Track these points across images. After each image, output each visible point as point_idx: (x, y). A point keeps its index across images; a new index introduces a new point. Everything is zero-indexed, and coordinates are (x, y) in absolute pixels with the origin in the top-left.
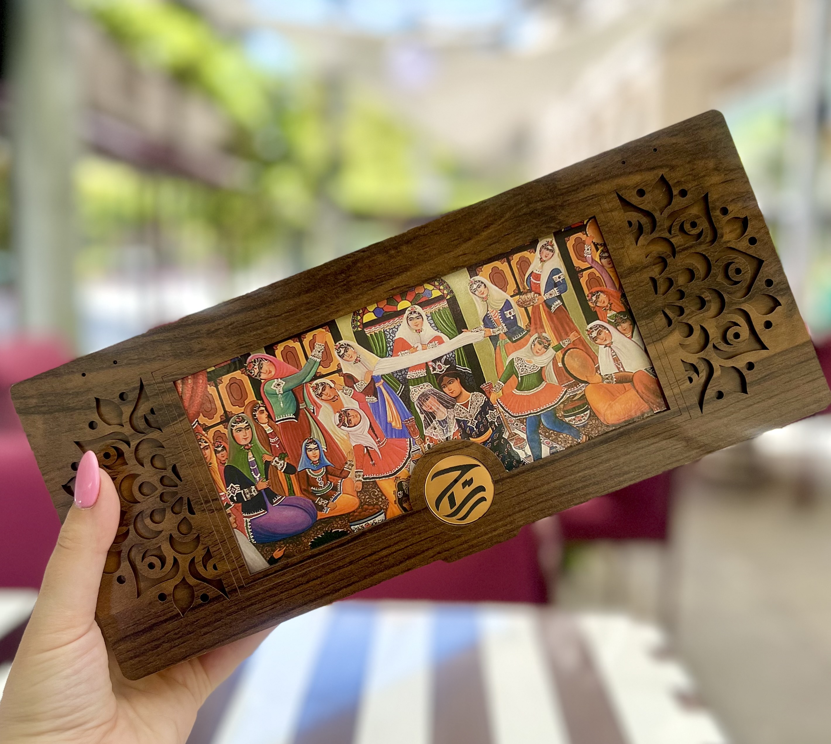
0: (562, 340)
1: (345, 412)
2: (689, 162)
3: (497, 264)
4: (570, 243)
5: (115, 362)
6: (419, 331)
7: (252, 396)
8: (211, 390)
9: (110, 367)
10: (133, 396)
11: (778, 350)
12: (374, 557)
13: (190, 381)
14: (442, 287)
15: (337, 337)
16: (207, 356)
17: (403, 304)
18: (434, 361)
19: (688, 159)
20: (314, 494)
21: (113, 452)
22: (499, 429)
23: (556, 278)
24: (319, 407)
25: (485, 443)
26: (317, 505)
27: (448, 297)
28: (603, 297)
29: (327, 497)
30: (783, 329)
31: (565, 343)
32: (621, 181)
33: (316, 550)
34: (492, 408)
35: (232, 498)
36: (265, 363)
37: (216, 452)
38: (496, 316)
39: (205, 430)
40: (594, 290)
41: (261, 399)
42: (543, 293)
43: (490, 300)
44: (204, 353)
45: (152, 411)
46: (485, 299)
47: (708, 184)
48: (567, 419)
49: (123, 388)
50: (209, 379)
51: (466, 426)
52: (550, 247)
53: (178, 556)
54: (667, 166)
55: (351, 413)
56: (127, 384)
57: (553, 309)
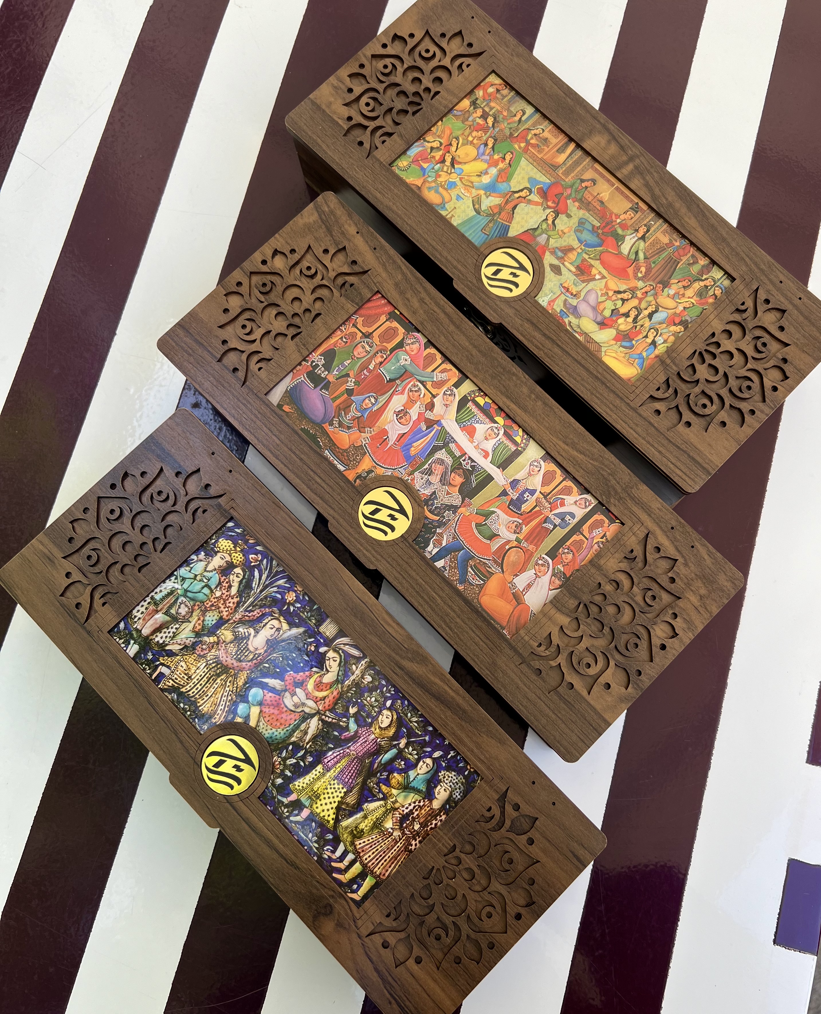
0: (526, 541)
1: (407, 412)
2: (696, 575)
3: (559, 472)
4: (598, 517)
5: (375, 249)
6: (486, 439)
7: (390, 346)
8: (383, 318)
9: (370, 246)
10: (357, 269)
11: (592, 702)
12: (312, 473)
13: (383, 302)
14: (524, 441)
15: (457, 385)
16: (406, 305)
17: (500, 420)
18: (470, 458)
19: (698, 573)
20: (339, 415)
21: (313, 271)
22: (441, 524)
23: (568, 517)
24: (402, 393)
25: (427, 518)
26: (332, 420)
27: (520, 449)
28: (570, 556)
29: (341, 425)
30: (609, 699)
31: (524, 544)
32: (658, 532)
33: (300, 432)
34: (454, 513)
35: (313, 362)
36: (417, 345)
37: (341, 338)
38: (521, 487)
39: (353, 325)
40: (572, 548)
41: (391, 353)
42: (553, 513)
43: (530, 478)
44: (406, 302)
45: (352, 285)
46: (530, 474)
47: (688, 596)
48: (470, 569)
49: (359, 260)
50: (390, 314)
51: (433, 500)
52: (587, 504)
53: (258, 341)
54: (685, 560)
55: (408, 417)
56: (364, 262)
57: (544, 525)
